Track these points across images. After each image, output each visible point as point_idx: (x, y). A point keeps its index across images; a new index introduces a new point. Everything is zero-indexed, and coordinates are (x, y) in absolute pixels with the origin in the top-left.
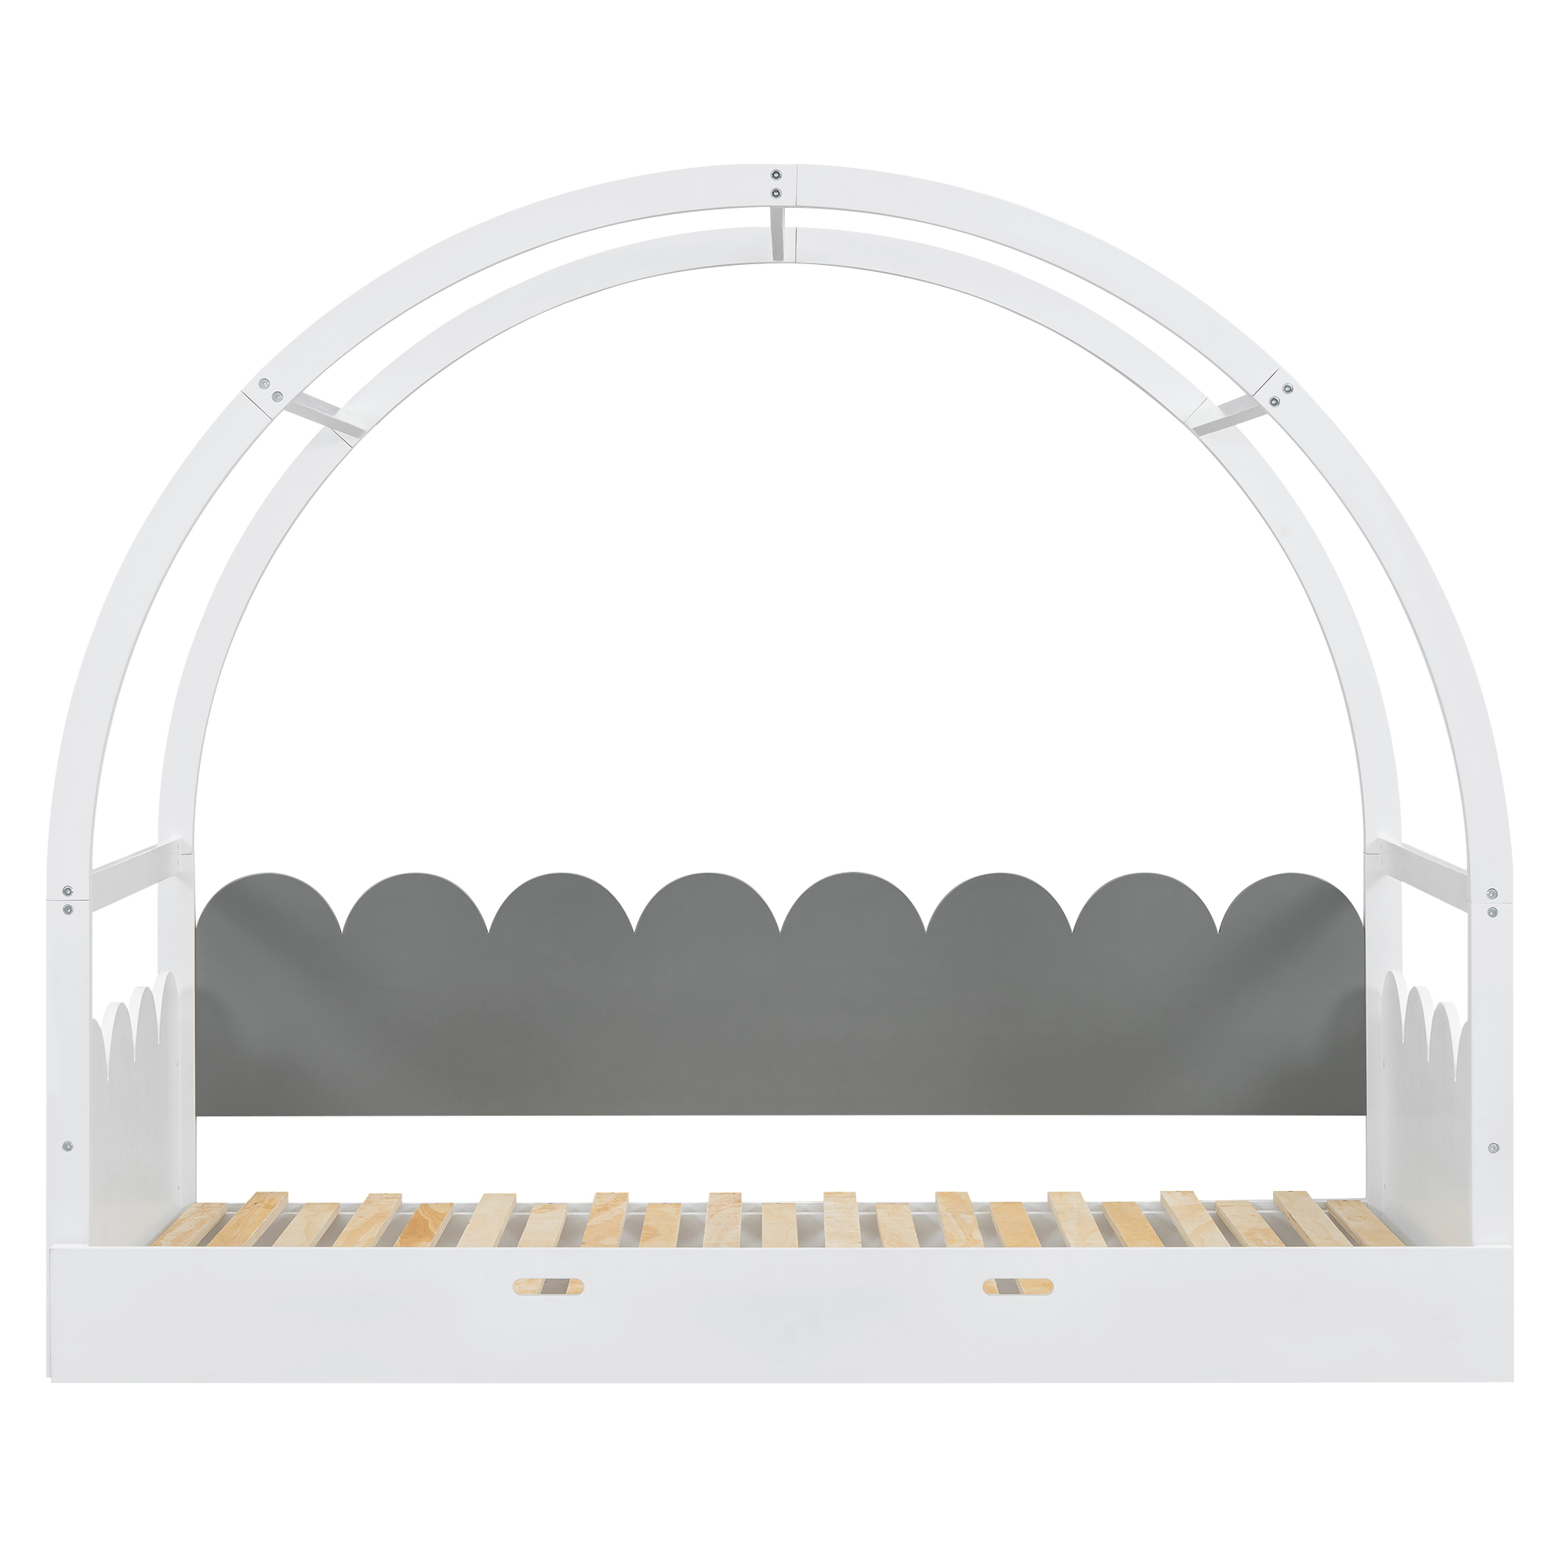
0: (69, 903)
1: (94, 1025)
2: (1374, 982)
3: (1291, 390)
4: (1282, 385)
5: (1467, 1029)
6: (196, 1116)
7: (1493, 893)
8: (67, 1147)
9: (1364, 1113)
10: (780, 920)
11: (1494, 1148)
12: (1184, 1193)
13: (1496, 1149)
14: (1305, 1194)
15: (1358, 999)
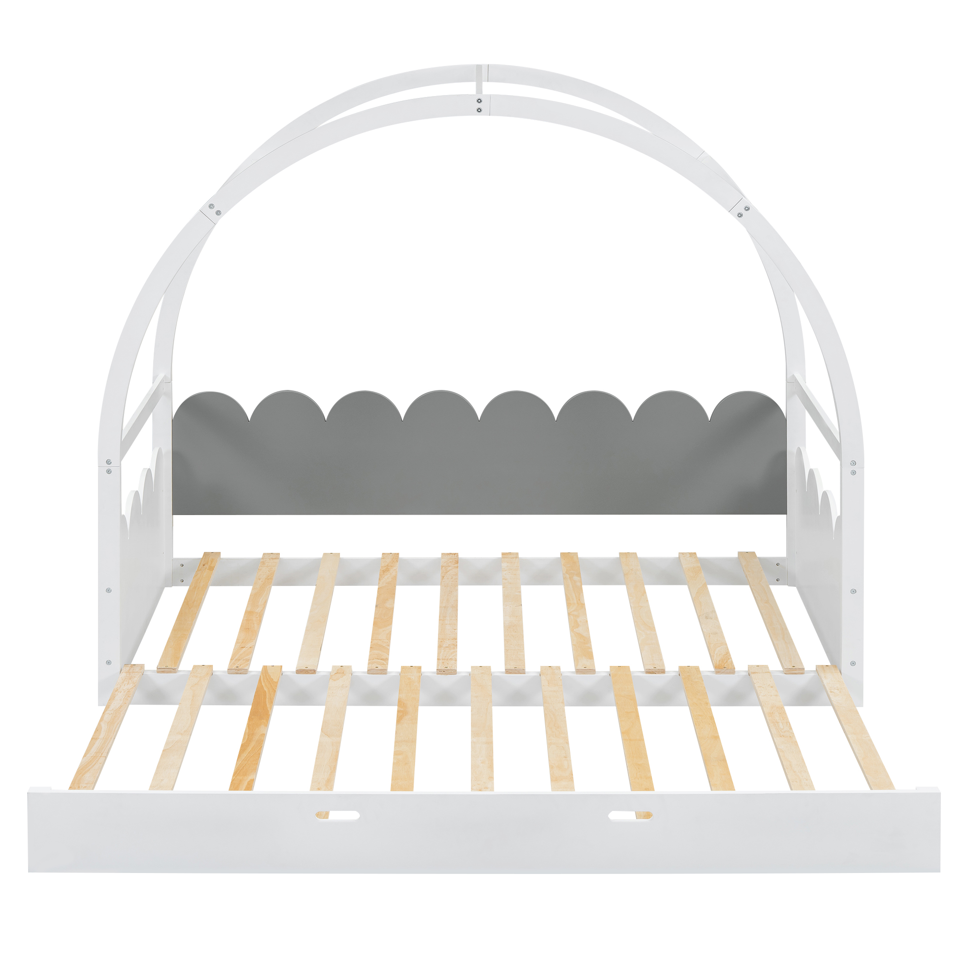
0: (109, 468)
1: (123, 518)
2: (791, 448)
3: (749, 209)
4: (744, 207)
5: (839, 519)
6: (173, 515)
7: (854, 463)
8: (109, 590)
9: (786, 513)
10: (479, 414)
11: (854, 591)
12: (691, 554)
13: (855, 591)
14: (753, 554)
15: (782, 457)
